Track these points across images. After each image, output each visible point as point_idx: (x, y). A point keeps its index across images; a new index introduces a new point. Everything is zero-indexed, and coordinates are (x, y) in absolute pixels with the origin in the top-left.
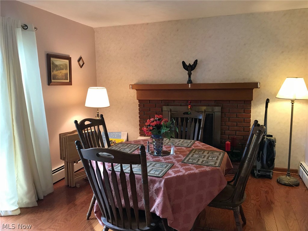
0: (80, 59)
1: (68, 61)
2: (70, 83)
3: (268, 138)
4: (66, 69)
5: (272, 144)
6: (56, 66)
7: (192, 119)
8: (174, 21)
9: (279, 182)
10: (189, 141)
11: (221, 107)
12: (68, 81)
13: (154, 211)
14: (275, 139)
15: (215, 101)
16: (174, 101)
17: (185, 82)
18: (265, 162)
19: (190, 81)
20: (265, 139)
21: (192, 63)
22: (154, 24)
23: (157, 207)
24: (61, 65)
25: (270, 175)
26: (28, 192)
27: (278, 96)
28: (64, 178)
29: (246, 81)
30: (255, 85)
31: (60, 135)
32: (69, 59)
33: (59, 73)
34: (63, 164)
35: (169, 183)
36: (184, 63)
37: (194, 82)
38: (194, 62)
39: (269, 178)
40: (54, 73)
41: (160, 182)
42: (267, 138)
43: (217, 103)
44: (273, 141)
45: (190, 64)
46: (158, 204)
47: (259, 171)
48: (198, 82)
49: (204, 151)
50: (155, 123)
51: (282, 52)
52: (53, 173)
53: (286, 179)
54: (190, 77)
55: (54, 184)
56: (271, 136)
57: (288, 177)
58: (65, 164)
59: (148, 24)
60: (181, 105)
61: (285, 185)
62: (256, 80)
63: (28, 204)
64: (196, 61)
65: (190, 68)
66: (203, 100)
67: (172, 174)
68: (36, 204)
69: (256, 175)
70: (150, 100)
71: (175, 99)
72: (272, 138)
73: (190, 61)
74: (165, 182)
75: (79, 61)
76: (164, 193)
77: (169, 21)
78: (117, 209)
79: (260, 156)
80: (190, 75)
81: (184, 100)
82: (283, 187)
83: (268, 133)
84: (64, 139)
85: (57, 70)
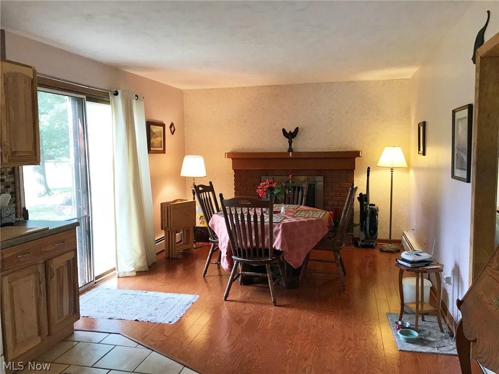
0: (172, 125)
1: (162, 128)
2: (164, 152)
3: (371, 207)
4: (161, 137)
5: (374, 212)
6: (154, 133)
7: (295, 187)
8: (273, 86)
9: (381, 251)
10: (295, 206)
11: (323, 177)
12: (162, 149)
13: (275, 247)
14: (377, 207)
15: (317, 170)
16: (274, 170)
17: (286, 151)
18: (368, 232)
19: (290, 150)
20: (368, 209)
21: (293, 131)
22: (251, 88)
23: (277, 244)
24: (157, 132)
25: (373, 245)
26: (142, 255)
27: (379, 164)
28: (164, 250)
29: (349, 150)
30: (357, 154)
31: (162, 204)
32: (163, 125)
33: (156, 141)
34: (164, 235)
35: (285, 226)
36: (284, 130)
37: (294, 151)
38: (295, 130)
39: (372, 247)
40: (152, 140)
41: (279, 226)
42: (369, 207)
43: (319, 172)
44: (376, 210)
45: (290, 132)
46: (278, 242)
47: (363, 241)
48: (300, 150)
49: (309, 211)
50: (268, 186)
51: (383, 121)
52: (156, 243)
53: (387, 246)
54: (290, 145)
55: (157, 254)
56: (374, 205)
57: (390, 245)
58: (166, 234)
59: (244, 88)
60: (281, 175)
61: (387, 252)
62: (358, 149)
63: (141, 267)
64: (297, 129)
65: (291, 136)
66: (304, 170)
67: (286, 221)
68: (147, 269)
69: (359, 244)
70: (247, 170)
71: (274, 169)
72: (374, 207)
73: (290, 129)
74: (282, 226)
75: (171, 127)
76: (282, 233)
77: (268, 86)
78: (244, 250)
79: (364, 226)
80: (290, 143)
81: (284, 170)
82: (385, 253)
83: (370, 203)
84: (166, 208)
85: (154, 138)
